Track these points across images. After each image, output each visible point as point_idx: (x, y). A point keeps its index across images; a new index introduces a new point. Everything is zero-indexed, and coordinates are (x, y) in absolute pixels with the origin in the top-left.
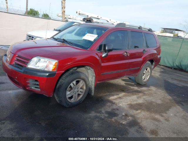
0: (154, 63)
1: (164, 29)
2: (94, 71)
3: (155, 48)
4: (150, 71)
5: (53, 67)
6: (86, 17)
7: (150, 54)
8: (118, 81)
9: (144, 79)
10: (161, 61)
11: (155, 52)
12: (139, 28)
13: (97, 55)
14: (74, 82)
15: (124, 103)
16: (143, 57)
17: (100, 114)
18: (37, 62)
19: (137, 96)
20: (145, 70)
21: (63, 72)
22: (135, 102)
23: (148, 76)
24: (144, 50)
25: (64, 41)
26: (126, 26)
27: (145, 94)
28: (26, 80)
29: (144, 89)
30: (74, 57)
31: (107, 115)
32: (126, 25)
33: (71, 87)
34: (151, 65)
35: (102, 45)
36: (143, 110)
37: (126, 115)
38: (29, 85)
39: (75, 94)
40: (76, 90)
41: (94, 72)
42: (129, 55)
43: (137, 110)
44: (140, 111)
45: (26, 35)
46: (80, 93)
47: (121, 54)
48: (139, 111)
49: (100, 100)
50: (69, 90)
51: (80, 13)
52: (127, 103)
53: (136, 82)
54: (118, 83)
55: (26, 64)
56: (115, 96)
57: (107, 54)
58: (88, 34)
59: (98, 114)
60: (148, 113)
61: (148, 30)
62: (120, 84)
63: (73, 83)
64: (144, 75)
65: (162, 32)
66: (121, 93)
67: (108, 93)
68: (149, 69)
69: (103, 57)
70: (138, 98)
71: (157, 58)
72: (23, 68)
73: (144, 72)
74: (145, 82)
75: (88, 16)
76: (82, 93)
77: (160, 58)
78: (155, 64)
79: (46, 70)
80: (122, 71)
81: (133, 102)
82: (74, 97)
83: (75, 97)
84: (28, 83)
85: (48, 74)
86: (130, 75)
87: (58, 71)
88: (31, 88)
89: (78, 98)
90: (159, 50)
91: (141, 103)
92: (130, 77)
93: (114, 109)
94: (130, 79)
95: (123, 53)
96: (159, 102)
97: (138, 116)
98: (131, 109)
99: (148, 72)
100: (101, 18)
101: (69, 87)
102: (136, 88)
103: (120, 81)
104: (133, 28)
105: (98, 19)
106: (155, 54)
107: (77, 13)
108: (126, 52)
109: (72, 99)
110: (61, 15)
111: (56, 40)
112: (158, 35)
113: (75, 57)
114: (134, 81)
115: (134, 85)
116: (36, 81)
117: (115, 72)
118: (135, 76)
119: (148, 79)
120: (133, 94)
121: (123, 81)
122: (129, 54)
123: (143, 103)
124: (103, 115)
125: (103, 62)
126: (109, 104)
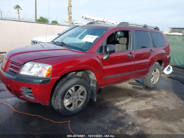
0: (163, 64)
1: (172, 28)
2: (95, 75)
3: (164, 48)
4: (159, 73)
5: (47, 73)
6: (92, 21)
7: (158, 55)
8: (124, 85)
9: (153, 82)
10: (171, 61)
11: (164, 51)
12: (144, 27)
13: (98, 57)
14: (73, 88)
15: (131, 110)
16: (150, 58)
17: (104, 123)
18: (32, 68)
19: (146, 101)
20: (154, 72)
21: (59, 77)
22: (144, 109)
23: (157, 78)
24: (151, 50)
25: (62, 44)
26: (129, 25)
27: (155, 98)
28: (19, 88)
29: (153, 92)
30: (77, 60)
31: (111, 125)
32: (129, 23)
33: (69, 94)
34: (160, 66)
35: (103, 46)
36: (152, 117)
37: (134, 125)
38: (22, 93)
39: (75, 101)
40: (75, 97)
41: (95, 77)
42: (134, 57)
43: (145, 118)
44: (150, 119)
45: (31, 41)
46: (81, 100)
47: (125, 56)
48: (148, 119)
49: (104, 106)
50: (67, 98)
51: (86, 18)
52: (135, 110)
53: (144, 85)
54: (125, 86)
55: (19, 71)
56: (121, 102)
57: (109, 56)
58: (87, 36)
59: (101, 124)
60: (159, 122)
61: (155, 29)
62: (126, 88)
63: (71, 90)
64: (153, 77)
65: (171, 32)
66: (128, 98)
67: (114, 99)
68: (157, 70)
69: (105, 59)
70: (147, 103)
71: (167, 58)
72: (16, 75)
73: (153, 74)
74: (154, 85)
75: (94, 20)
76: (83, 100)
77: (170, 58)
78: (165, 64)
79: (39, 76)
80: (127, 74)
81: (142, 108)
82: (73, 104)
83: (75, 105)
84: (22, 91)
85: (41, 81)
86: (137, 77)
87: (52, 76)
88: (25, 97)
89: (78, 105)
90: (168, 50)
91: (150, 110)
92: (137, 80)
93: (119, 118)
94: (138, 81)
95: (127, 55)
96: (172, 107)
97: (147, 126)
98: (139, 117)
99: (157, 74)
100: (107, 21)
101: (67, 94)
102: (144, 92)
103: (126, 85)
104: (138, 27)
105: (104, 22)
106: (164, 54)
107: (83, 17)
108: (131, 53)
109: (72, 107)
110: (68, 20)
111: (55, 43)
112: (166, 35)
113: (79, 59)
114: (142, 84)
115: (143, 88)
116: (30, 88)
117: (119, 75)
118: (143, 78)
119: (157, 81)
120: (141, 99)
121: (130, 85)
122: (135, 54)
123: (153, 110)
124: (106, 125)
125: (105, 65)
126: (114, 111)
